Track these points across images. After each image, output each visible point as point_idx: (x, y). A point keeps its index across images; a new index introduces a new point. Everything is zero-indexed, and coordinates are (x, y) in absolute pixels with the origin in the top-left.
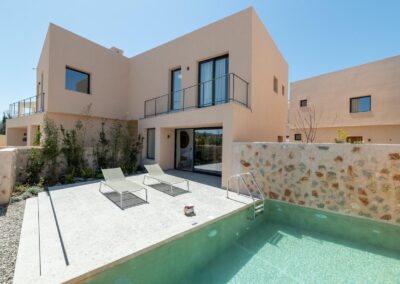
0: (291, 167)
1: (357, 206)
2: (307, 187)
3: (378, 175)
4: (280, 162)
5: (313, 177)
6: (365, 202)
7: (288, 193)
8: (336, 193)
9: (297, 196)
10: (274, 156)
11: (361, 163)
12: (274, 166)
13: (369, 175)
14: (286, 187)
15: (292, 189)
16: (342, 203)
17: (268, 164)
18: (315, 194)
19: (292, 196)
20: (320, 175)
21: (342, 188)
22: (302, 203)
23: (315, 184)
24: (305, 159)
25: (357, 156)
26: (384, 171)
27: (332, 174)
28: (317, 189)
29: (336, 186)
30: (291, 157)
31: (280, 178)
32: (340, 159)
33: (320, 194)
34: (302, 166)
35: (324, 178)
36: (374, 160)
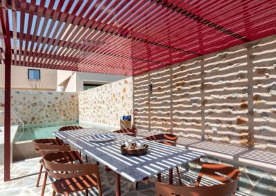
0: (35, 104)
1: (63, 118)
2: (43, 114)
3: (68, 104)
4: (29, 102)
5: (46, 108)
6: (65, 115)
7: (33, 119)
8: (55, 113)
9: (38, 119)
10: (24, 98)
11: (63, 99)
12: (25, 105)
13: (66, 104)
14: (32, 115)
15: (35, 116)
16: (58, 118)
17: (20, 103)
18: (47, 116)
19: (36, 120)
20: (49, 106)
21: (58, 111)
22: (41, 122)
23: (47, 111)
24: (42, 99)
25: (62, 97)
26: (70, 102)
27: (54, 105)
28: (48, 114)
29: (55, 110)
30: (35, 98)
31: (28, 111)
32: (56, 98)
33: (49, 116)
34: (41, 103)
35: (51, 108)
36: (67, 98)
